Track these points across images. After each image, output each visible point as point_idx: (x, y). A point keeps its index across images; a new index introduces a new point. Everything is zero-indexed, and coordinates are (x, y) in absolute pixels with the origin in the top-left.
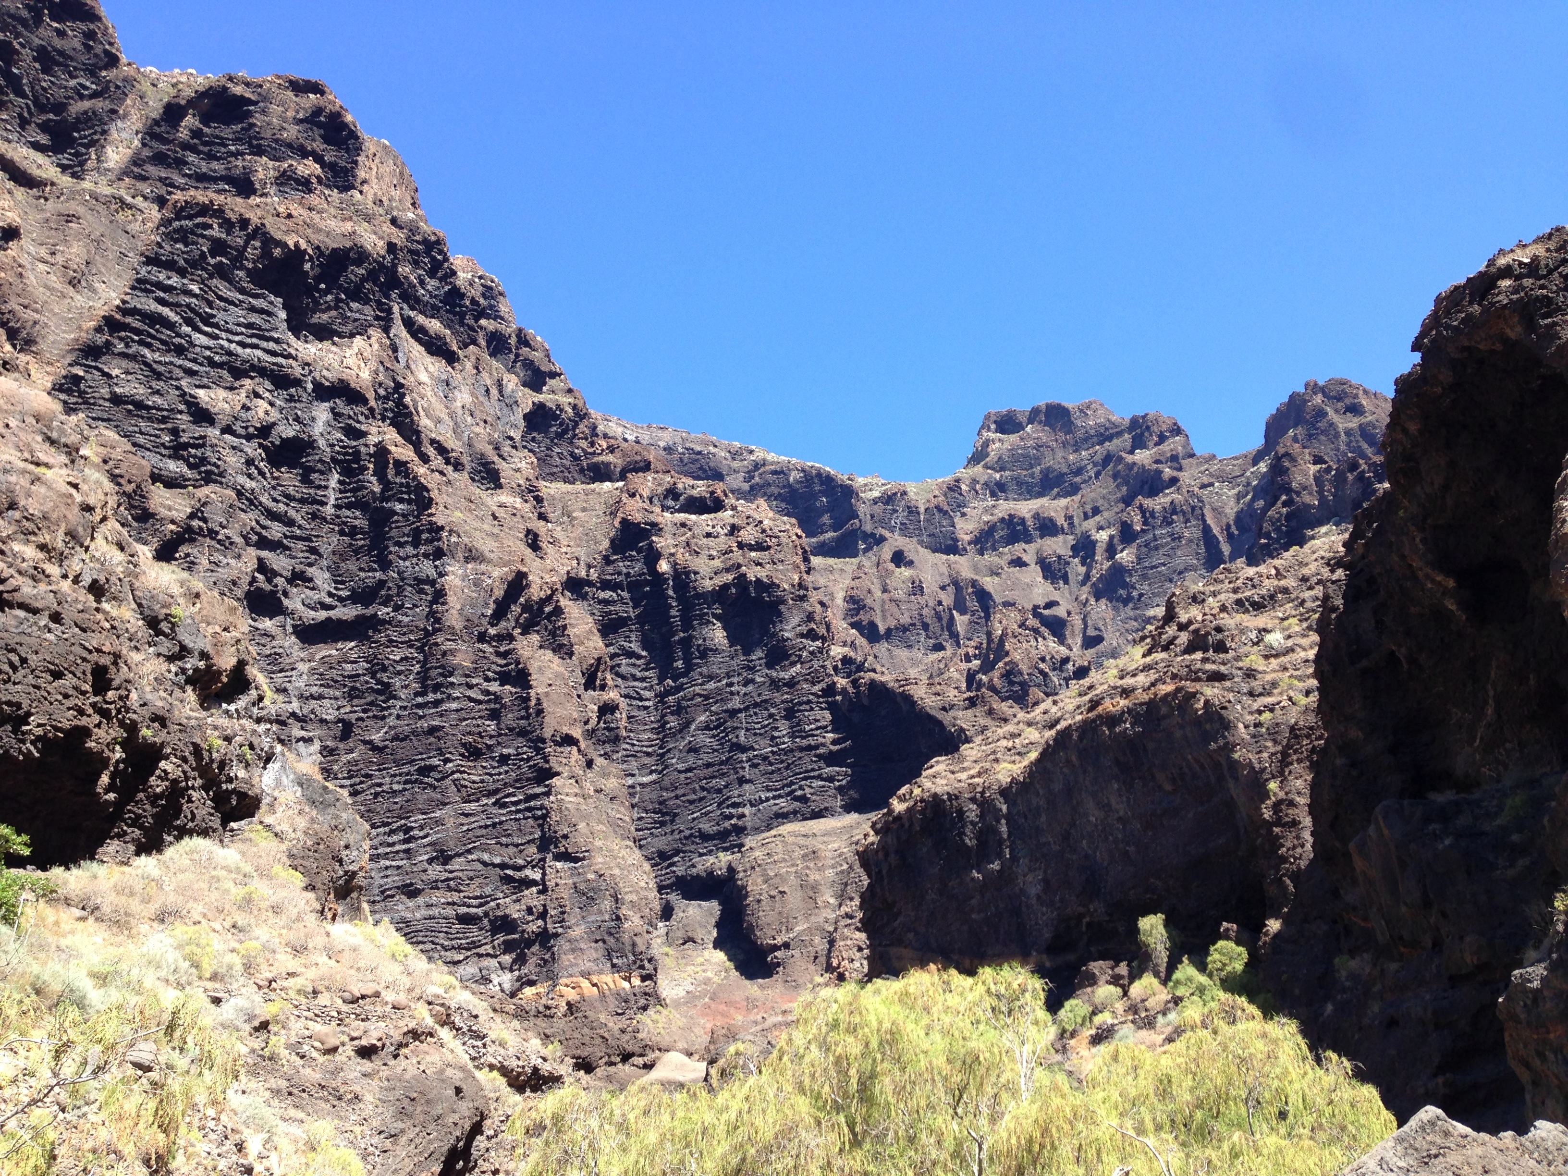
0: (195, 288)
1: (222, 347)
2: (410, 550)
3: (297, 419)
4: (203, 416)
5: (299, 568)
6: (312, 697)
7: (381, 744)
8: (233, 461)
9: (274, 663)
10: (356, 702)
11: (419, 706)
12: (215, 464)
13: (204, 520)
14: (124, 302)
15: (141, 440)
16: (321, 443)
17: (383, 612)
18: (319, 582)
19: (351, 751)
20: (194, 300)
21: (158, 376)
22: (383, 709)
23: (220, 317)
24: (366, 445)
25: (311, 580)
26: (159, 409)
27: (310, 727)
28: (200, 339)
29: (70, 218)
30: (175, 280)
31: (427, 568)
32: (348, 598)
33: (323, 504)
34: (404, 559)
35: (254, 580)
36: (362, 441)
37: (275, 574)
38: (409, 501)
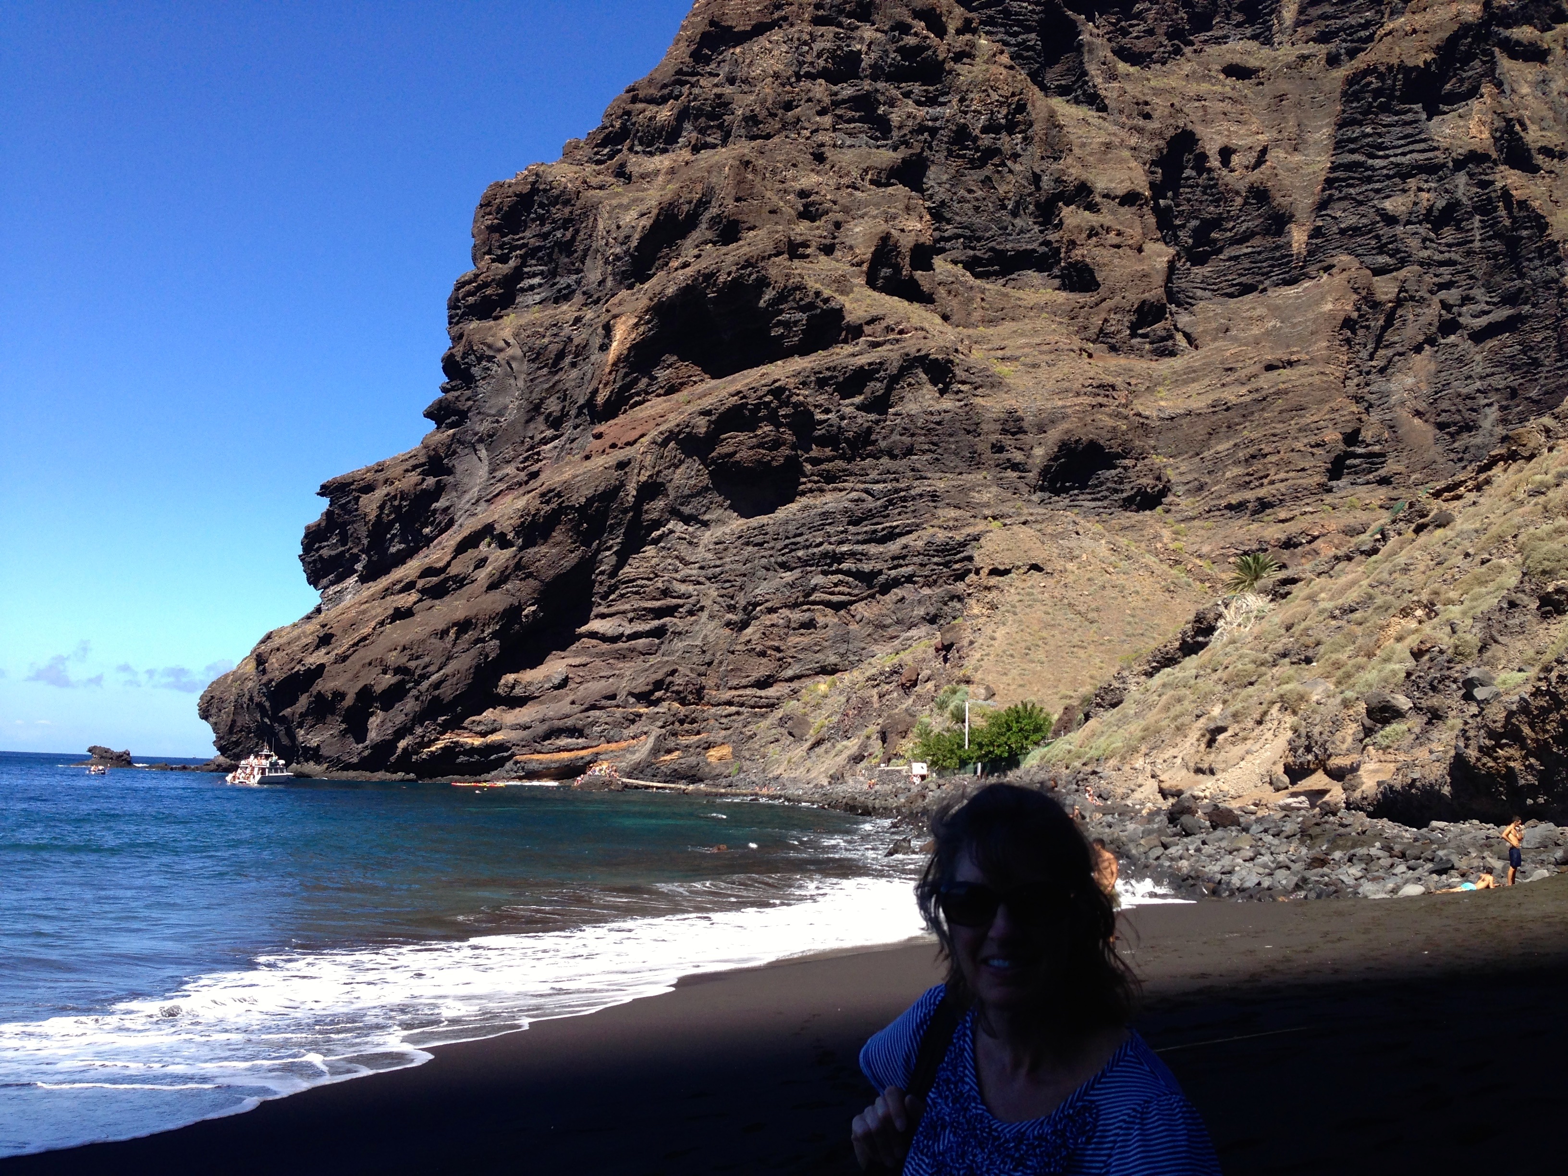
0: (1369, 130)
1: (1392, 163)
2: (1537, 263)
3: (1447, 191)
4: (1391, 220)
5: (1464, 294)
6: (1488, 375)
7: (1537, 398)
8: (1414, 243)
9: (1461, 361)
10: (1516, 372)
11: (1559, 368)
12: (1405, 252)
13: (1406, 291)
14: (1332, 163)
15: (1360, 252)
16: (1465, 200)
17: (1526, 309)
18: (1478, 297)
19: (1518, 406)
20: (1370, 139)
21: (1361, 203)
22: (1535, 374)
23: (1386, 140)
24: (1495, 191)
25: (1473, 298)
26: (1366, 226)
27: (1490, 395)
28: (1378, 163)
29: (1281, 98)
30: (1357, 131)
31: (1552, 272)
32: (1499, 302)
33: (1472, 241)
34: (1535, 269)
35: (1441, 316)
36: (1491, 188)
37: (1452, 306)
38: (1532, 227)
